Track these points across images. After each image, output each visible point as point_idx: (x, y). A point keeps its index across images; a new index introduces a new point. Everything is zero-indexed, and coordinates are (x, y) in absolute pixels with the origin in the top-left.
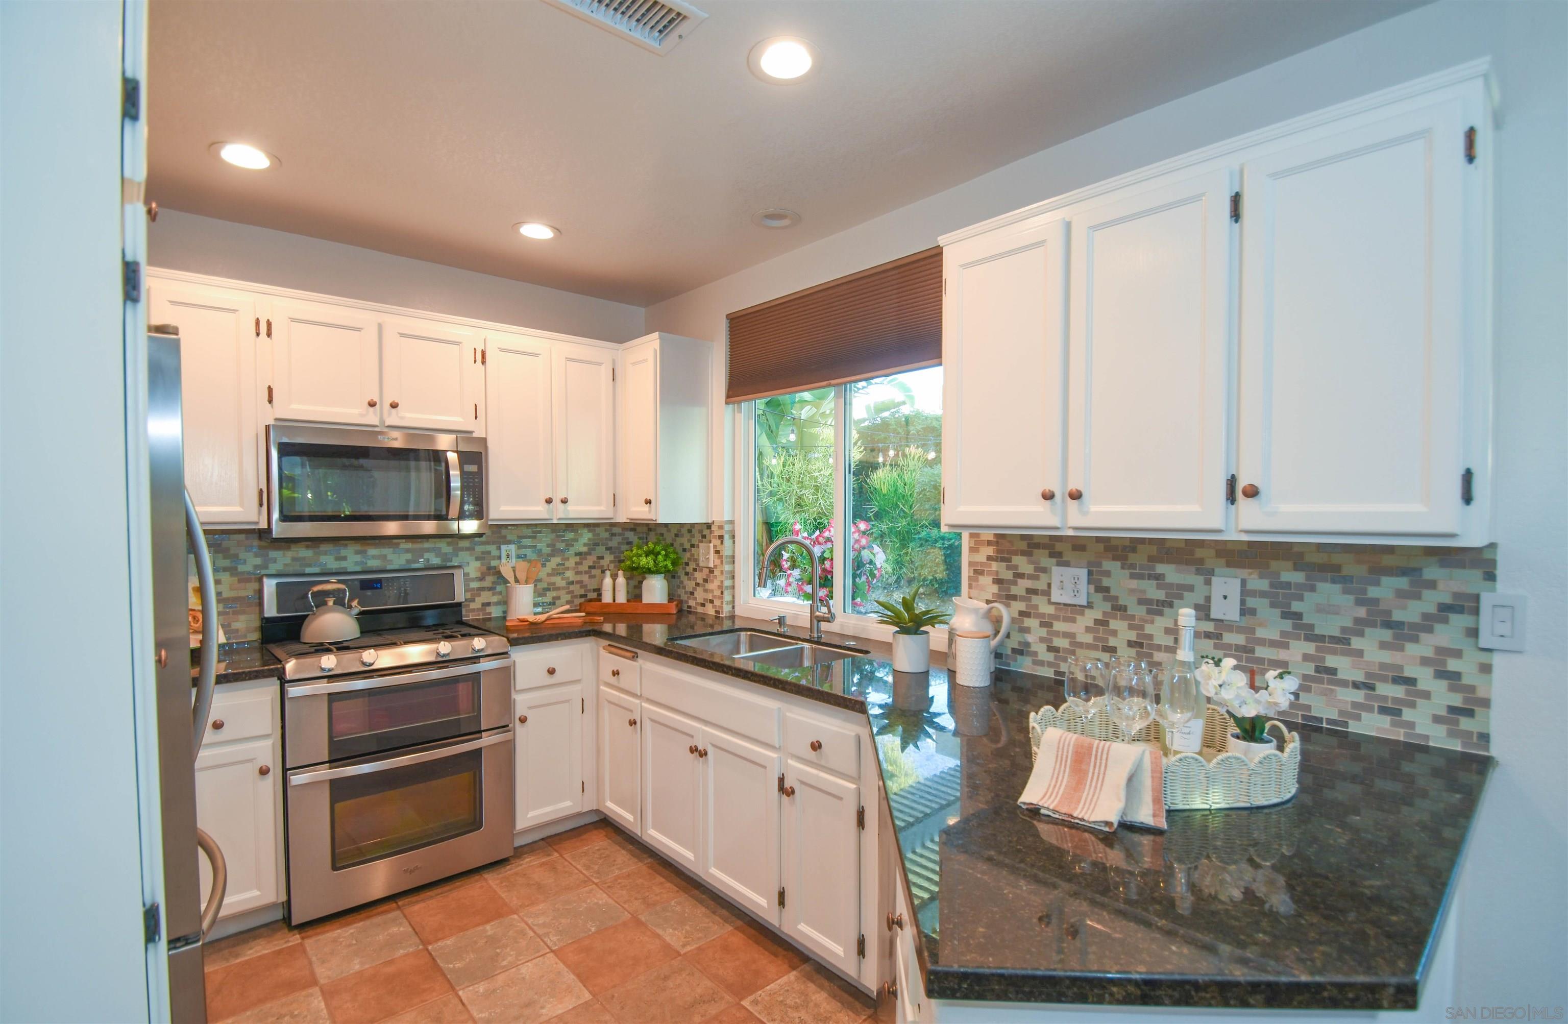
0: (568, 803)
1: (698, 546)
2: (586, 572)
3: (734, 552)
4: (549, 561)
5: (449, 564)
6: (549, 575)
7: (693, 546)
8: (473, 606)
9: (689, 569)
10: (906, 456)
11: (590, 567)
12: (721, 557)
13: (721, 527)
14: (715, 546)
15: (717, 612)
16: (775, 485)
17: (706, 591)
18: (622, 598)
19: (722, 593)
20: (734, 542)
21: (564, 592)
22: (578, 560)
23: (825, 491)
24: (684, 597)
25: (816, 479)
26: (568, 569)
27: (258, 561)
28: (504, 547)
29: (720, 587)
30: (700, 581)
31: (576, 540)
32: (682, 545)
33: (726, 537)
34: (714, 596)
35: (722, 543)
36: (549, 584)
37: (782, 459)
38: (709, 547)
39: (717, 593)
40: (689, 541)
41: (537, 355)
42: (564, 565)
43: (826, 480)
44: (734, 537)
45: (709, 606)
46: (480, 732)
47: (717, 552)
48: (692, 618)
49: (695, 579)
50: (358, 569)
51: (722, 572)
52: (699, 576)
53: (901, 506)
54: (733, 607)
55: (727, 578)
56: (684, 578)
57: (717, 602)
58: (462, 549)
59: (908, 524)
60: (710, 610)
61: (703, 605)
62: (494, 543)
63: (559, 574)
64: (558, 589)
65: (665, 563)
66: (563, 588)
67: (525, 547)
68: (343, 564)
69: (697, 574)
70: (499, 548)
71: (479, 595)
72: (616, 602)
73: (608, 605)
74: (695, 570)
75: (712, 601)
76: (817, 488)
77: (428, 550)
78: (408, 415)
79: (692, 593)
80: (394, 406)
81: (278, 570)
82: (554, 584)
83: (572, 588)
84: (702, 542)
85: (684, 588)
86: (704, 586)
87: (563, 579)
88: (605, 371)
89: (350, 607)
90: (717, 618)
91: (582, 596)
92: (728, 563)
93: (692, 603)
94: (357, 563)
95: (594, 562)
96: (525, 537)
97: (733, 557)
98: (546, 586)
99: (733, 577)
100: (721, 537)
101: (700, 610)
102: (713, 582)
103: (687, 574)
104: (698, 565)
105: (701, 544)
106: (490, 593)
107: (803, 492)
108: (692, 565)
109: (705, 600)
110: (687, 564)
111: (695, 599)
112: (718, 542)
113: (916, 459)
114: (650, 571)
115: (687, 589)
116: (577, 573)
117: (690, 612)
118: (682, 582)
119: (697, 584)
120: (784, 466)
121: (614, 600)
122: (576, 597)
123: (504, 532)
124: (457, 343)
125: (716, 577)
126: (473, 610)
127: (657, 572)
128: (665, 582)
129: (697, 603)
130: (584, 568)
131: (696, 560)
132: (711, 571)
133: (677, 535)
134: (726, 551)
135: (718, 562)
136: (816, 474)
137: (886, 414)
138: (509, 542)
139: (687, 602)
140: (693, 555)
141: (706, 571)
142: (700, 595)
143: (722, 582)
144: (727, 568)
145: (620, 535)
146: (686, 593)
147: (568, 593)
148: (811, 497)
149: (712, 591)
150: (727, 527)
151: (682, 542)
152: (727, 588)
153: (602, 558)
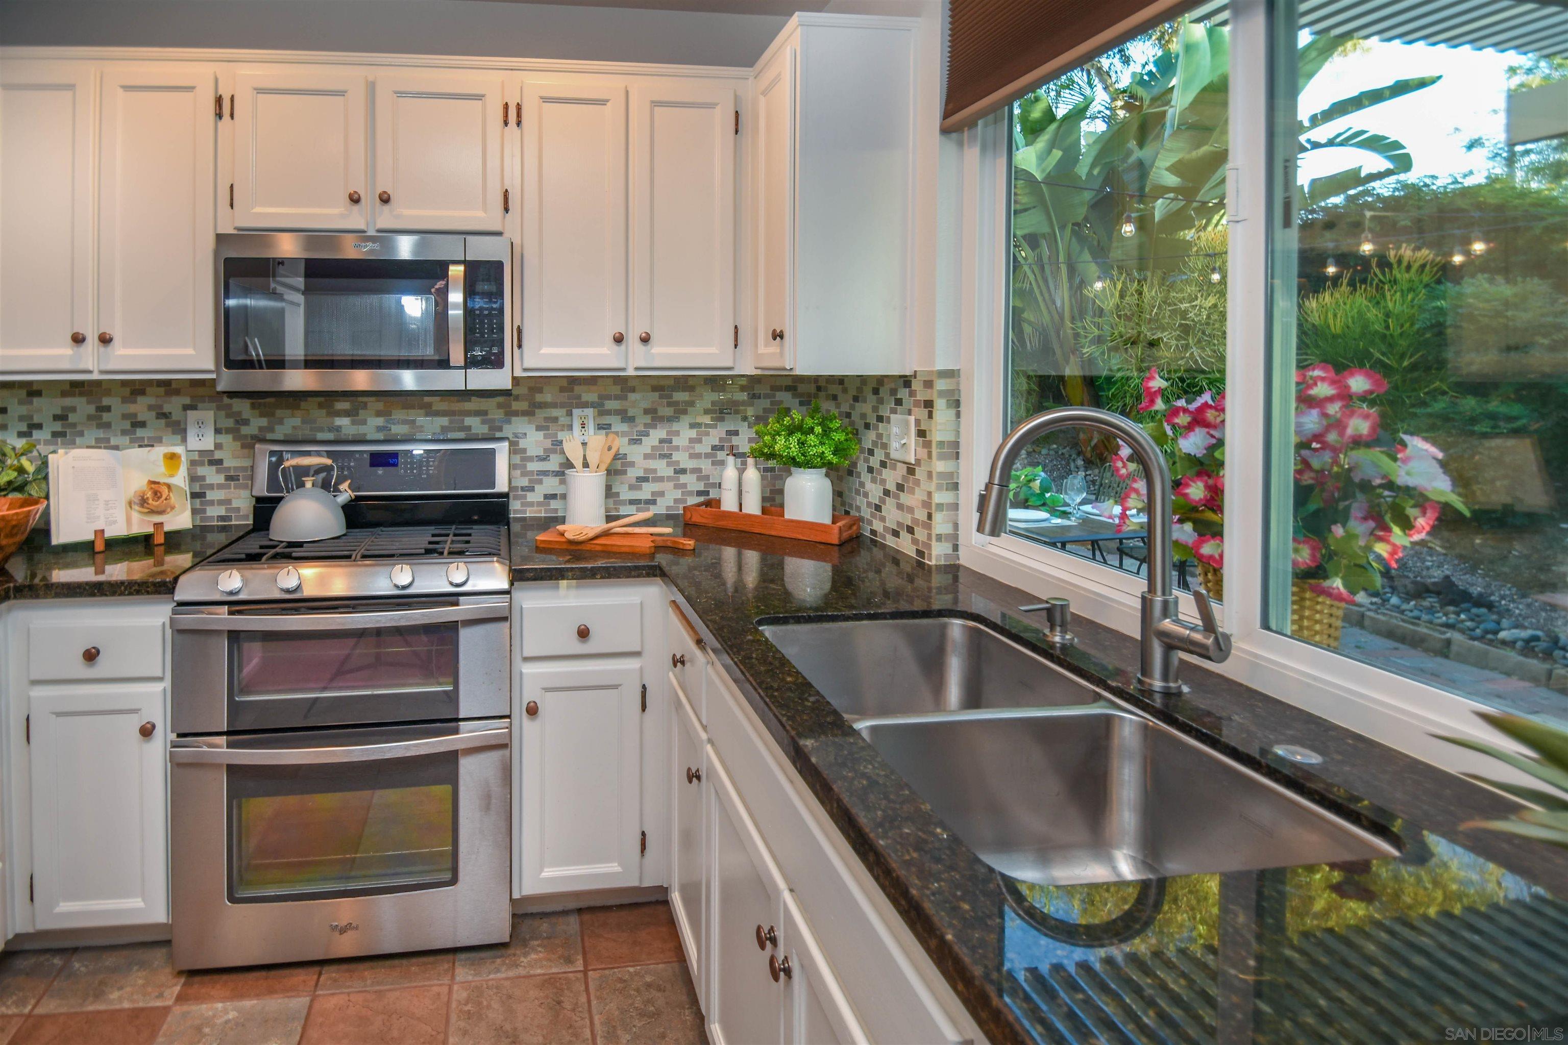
0: (614, 867)
1: (889, 422)
2: (707, 456)
3: (958, 433)
4: (648, 435)
5: (498, 435)
6: (647, 456)
7: (880, 419)
8: (531, 497)
9: (875, 462)
10: (1390, 265)
11: (714, 448)
12: (927, 445)
13: (929, 384)
14: (918, 422)
15: (920, 553)
16: (1106, 327)
17: (900, 507)
18: (753, 506)
19: (930, 516)
20: (958, 415)
21: (671, 484)
22: (694, 436)
23: (1204, 333)
24: (866, 513)
25: (1184, 314)
26: (677, 448)
27: (264, 422)
28: (577, 412)
29: (927, 504)
30: (891, 487)
31: (692, 404)
32: (863, 416)
33: (940, 404)
34: (916, 521)
35: (930, 416)
36: (646, 470)
37: (1119, 286)
38: (907, 423)
39: (921, 515)
40: (875, 409)
41: (603, 102)
42: (670, 441)
43: (1205, 314)
44: (957, 403)
45: (904, 535)
46: (458, 720)
47: (921, 433)
48: (878, 553)
49: (883, 482)
50: (381, 436)
51: (930, 475)
52: (891, 477)
53: (1378, 355)
54: (956, 548)
55: (939, 488)
56: (866, 477)
57: (920, 534)
58: (516, 414)
59: (1396, 388)
60: (906, 546)
61: (896, 534)
62: (562, 406)
63: (663, 456)
64: (661, 479)
65: (821, 449)
66: (669, 479)
67: (608, 413)
68: (361, 429)
69: (886, 474)
70: (570, 414)
71: (540, 482)
72: (744, 511)
73: (728, 515)
74: (883, 464)
75: (910, 530)
76: (1186, 330)
77: (469, 413)
78: (406, 212)
79: (878, 508)
80: (385, 199)
81: (285, 435)
82: (654, 471)
83: (683, 479)
84: (894, 411)
85: (866, 495)
86: (897, 497)
87: (668, 465)
88: (722, 118)
89: (337, 490)
90: (921, 565)
91: (699, 493)
92: (942, 457)
93: (878, 526)
94: (379, 429)
95: (721, 439)
96: (609, 398)
97: (956, 444)
98: (641, 474)
99: (955, 487)
100: (929, 404)
101: (890, 541)
102: (912, 492)
103: (870, 470)
104: (887, 455)
105: (893, 416)
106: (557, 479)
107: (1159, 335)
108: (879, 455)
109: (899, 524)
110: (871, 452)
111: (883, 519)
112: (922, 413)
113: (1414, 270)
114: (794, 462)
115: (870, 500)
116: (694, 456)
117: (874, 542)
118: (862, 485)
119: (887, 493)
120: (1122, 296)
121: (741, 510)
122: (690, 493)
123: (578, 389)
124: (479, 97)
125: (917, 483)
126: (531, 504)
127: (808, 464)
128: (827, 483)
129: (885, 528)
130: (704, 447)
131: (885, 446)
132: (911, 471)
133: (856, 399)
134: (940, 432)
135: (922, 453)
136: (1183, 306)
137: (1337, 200)
138: (585, 405)
139: (870, 523)
140: (880, 436)
141: (902, 470)
142: (892, 515)
143: (930, 494)
144: (940, 466)
145: (767, 396)
146: (869, 504)
147: (676, 487)
148: (1174, 342)
149: (911, 510)
150: (941, 385)
151: (864, 411)
152: (940, 507)
153: (736, 433)
